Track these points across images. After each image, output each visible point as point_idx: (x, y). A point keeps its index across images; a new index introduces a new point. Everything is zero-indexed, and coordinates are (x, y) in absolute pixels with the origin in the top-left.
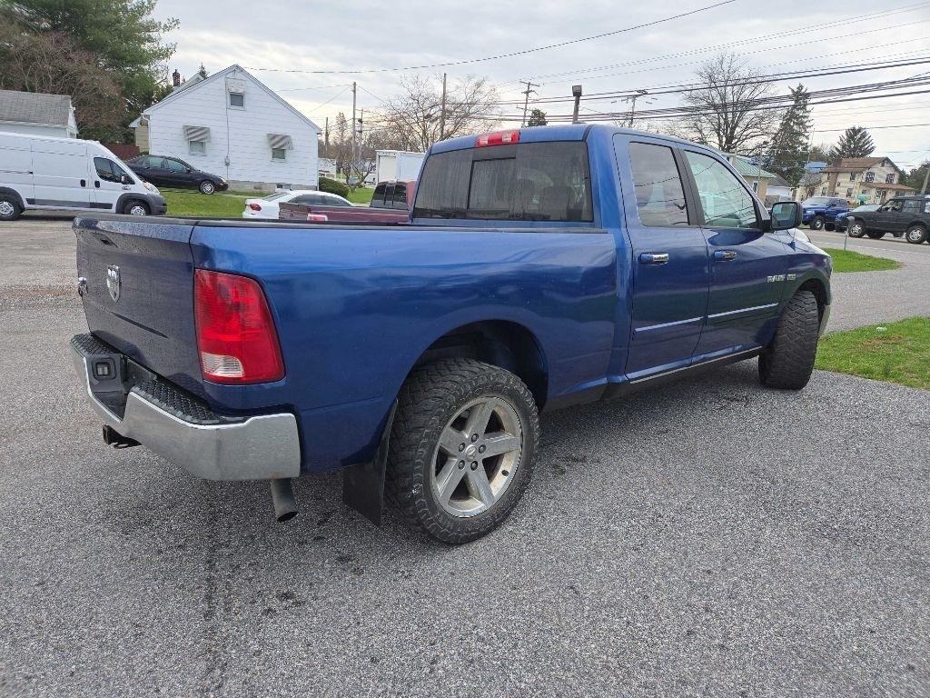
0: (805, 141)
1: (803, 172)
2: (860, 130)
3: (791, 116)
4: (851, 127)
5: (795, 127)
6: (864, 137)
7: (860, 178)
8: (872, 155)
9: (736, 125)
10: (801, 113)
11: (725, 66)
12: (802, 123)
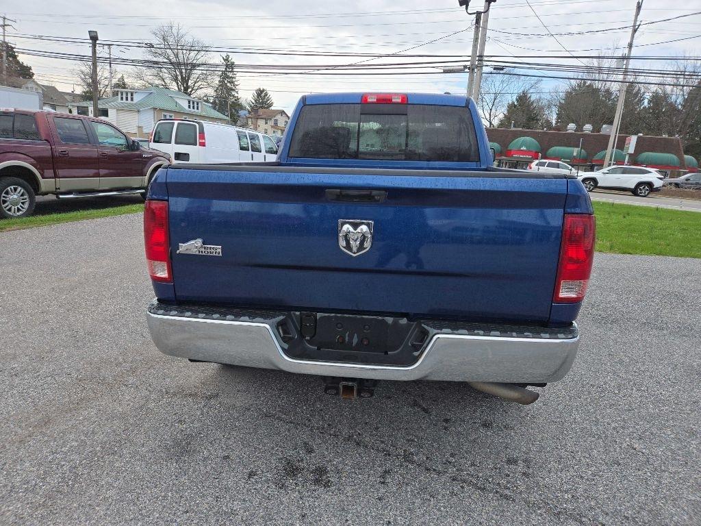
0: (236, 95)
1: (239, 116)
2: (263, 90)
3: (224, 76)
4: (257, 88)
5: (228, 84)
6: (266, 95)
7: (271, 123)
8: (272, 108)
9: (189, 79)
10: (230, 75)
11: (175, 31)
12: (233, 82)
